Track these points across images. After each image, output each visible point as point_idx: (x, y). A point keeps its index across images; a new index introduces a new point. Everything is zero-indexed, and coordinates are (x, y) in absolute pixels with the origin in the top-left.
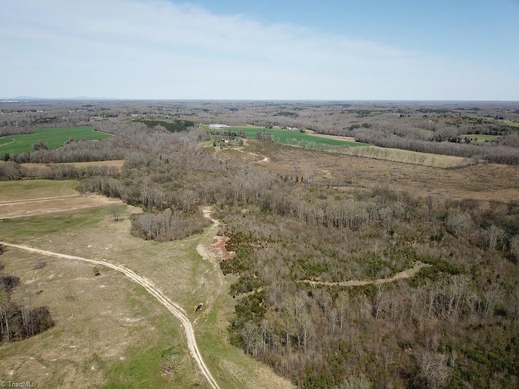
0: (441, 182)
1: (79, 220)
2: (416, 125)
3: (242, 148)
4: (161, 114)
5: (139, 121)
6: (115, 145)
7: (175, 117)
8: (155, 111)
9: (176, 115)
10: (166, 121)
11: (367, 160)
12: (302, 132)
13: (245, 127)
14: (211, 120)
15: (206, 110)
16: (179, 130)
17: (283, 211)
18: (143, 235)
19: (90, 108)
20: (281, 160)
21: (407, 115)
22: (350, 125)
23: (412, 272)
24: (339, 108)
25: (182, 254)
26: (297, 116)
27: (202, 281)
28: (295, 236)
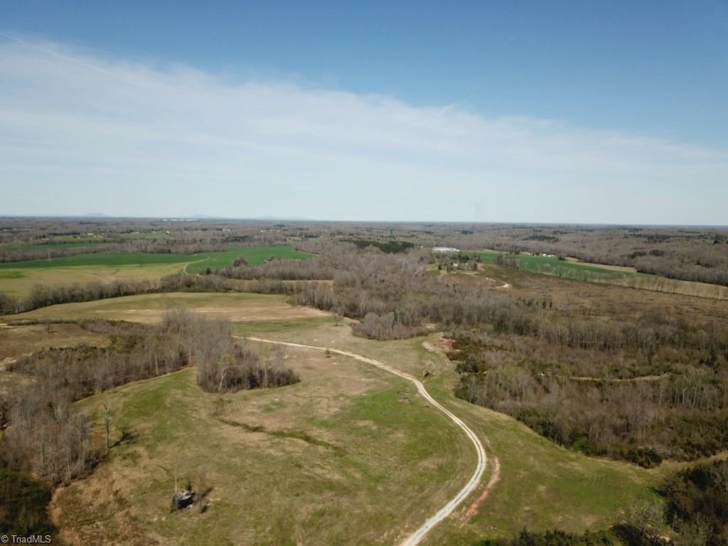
1: (298, 325)
3: (475, 273)
4: (371, 235)
5: (345, 241)
9: (390, 237)
10: (379, 242)
11: (647, 292)
12: (560, 259)
13: (483, 252)
14: (435, 243)
15: (429, 233)
16: (396, 251)
17: (521, 329)
18: (366, 336)
19: (283, 228)
20: (527, 287)
21: (725, 241)
22: (632, 252)
23: (656, 378)
24: (623, 232)
25: (407, 347)
26: (557, 241)
27: (429, 362)
28: (531, 350)
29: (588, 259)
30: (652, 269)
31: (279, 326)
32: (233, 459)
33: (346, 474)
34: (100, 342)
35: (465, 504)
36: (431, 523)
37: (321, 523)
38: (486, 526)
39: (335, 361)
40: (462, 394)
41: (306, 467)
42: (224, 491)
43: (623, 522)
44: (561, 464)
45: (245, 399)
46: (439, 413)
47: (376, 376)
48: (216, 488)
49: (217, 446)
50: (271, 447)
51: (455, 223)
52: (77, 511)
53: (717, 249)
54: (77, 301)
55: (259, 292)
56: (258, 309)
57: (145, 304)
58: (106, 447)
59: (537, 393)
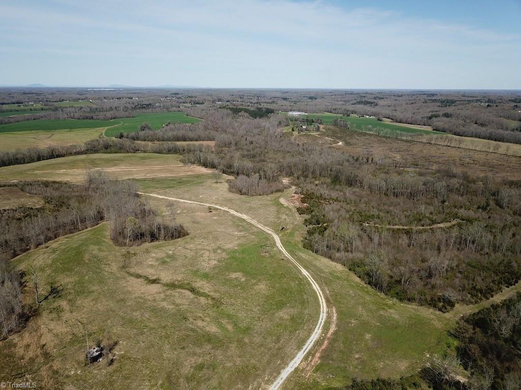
0: (510, 167)
1: (188, 182)
2: (502, 115)
3: (318, 133)
4: (243, 101)
5: (224, 108)
6: (206, 128)
7: (256, 105)
8: (237, 99)
9: (257, 103)
10: (249, 108)
11: (440, 147)
12: (379, 120)
13: (324, 115)
14: (290, 108)
15: (285, 99)
16: (261, 116)
17: (350, 183)
18: (239, 192)
19: (177, 96)
20: (355, 144)
21: (495, 105)
22: (430, 115)
23: (448, 224)
24: (423, 98)
25: (268, 203)
26: (376, 105)
27: (284, 217)
28: (358, 200)
29: (398, 120)
30: (444, 128)
31: (175, 182)
32: (134, 314)
33: (220, 326)
34: (35, 202)
35: (311, 354)
36: (285, 373)
37: (201, 377)
38: (326, 374)
39: (215, 215)
40: (308, 246)
41: (191, 319)
42: (127, 344)
43: (428, 365)
44: (382, 312)
45: (147, 251)
46: (291, 265)
47: (246, 230)
48: (121, 342)
49: (123, 300)
50: (164, 300)
51: (303, 89)
52: (11, 364)
53: (490, 112)
54: (20, 163)
55: (160, 152)
56: (157, 167)
57: (73, 165)
58: (37, 302)
59: (363, 241)
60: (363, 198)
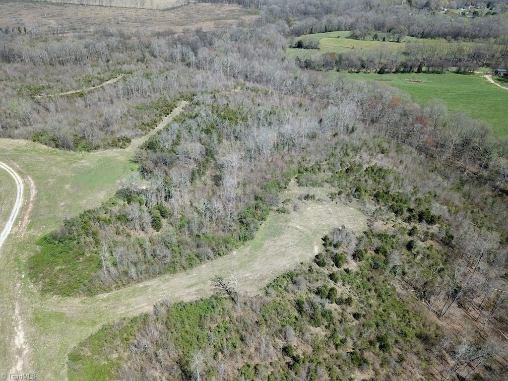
0: (156, 21)
11: (93, 7)
17: (8, 58)
35: (19, 219)
38: (40, 227)
59: (41, 113)
60: (28, 72)
